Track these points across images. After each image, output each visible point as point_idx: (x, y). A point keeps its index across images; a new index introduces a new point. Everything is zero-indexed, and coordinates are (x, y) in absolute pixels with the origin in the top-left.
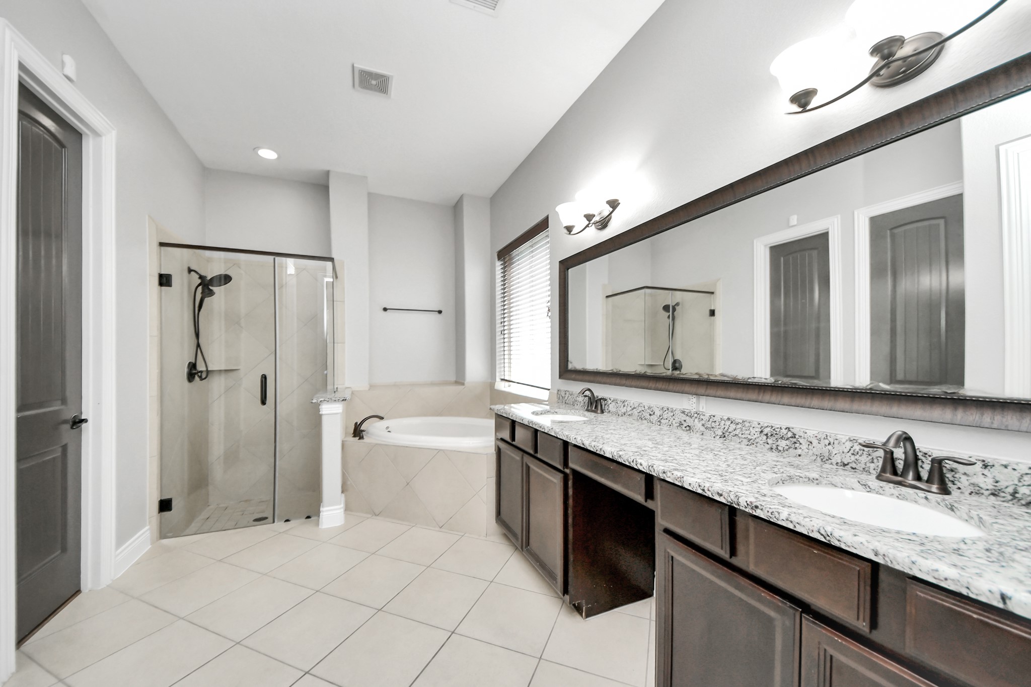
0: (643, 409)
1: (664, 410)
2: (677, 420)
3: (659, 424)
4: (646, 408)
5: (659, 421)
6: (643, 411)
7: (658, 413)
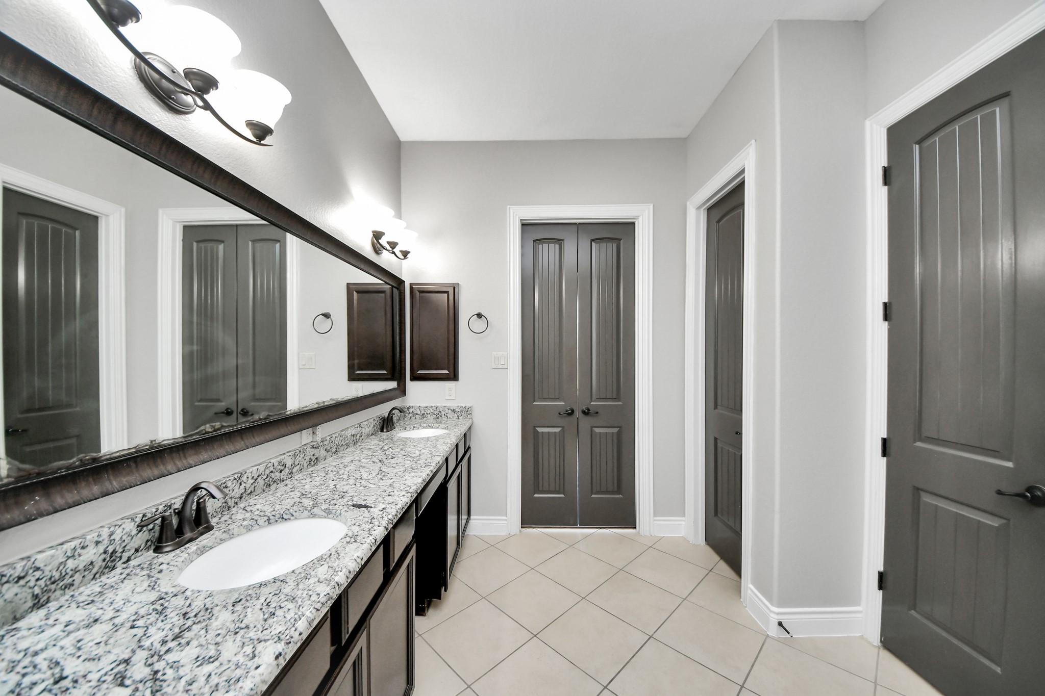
0: (272, 469)
1: (296, 454)
2: (307, 458)
3: (290, 476)
4: (276, 464)
5: (291, 473)
6: (272, 472)
7: (289, 462)
